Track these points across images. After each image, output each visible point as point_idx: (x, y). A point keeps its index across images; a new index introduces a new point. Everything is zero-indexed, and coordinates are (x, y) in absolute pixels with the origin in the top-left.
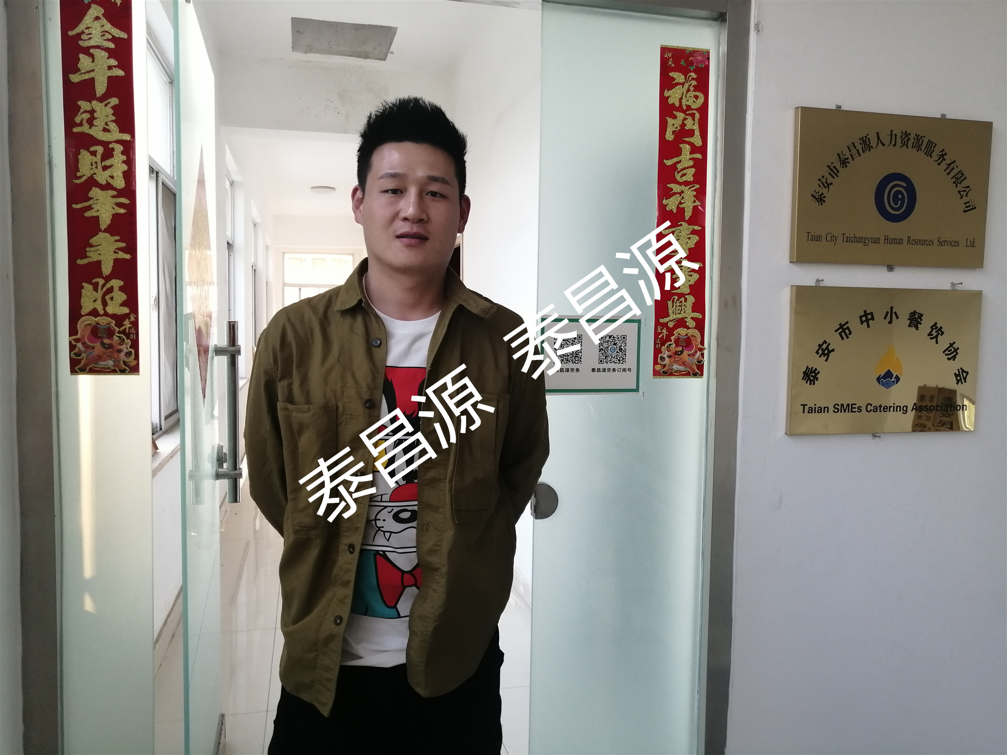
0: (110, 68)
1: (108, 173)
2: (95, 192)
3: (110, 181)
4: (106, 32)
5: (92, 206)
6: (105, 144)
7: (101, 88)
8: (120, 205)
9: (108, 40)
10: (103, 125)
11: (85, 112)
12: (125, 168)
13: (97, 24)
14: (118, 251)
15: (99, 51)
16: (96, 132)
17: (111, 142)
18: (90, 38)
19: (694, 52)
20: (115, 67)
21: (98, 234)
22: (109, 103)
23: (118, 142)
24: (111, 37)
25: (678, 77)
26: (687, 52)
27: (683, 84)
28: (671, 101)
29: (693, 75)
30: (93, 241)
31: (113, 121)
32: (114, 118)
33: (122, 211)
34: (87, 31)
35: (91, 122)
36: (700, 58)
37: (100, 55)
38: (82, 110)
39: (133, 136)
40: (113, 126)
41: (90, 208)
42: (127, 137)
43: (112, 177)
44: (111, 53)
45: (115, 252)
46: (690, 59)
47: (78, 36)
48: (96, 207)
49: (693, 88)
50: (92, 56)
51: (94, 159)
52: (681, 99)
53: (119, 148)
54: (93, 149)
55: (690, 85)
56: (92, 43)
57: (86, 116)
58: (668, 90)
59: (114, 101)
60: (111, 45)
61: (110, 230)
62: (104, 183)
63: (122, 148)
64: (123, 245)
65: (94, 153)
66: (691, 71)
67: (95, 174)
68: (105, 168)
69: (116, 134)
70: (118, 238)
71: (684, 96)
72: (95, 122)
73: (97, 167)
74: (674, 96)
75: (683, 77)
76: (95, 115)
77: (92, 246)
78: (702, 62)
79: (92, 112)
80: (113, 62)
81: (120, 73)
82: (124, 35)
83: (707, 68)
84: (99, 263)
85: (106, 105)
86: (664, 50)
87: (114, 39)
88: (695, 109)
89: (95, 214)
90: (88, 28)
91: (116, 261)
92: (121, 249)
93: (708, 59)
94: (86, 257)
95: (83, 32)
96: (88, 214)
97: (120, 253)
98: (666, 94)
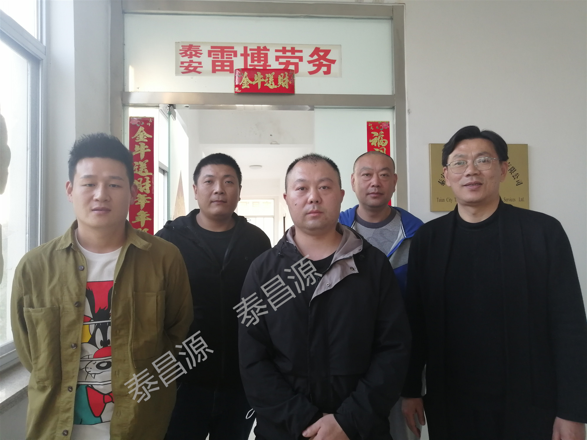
0: (146, 149)
1: (144, 188)
2: (139, 195)
3: (145, 191)
4: (145, 136)
5: (138, 201)
6: (143, 177)
7: (142, 156)
8: (148, 200)
9: (145, 139)
10: (142, 170)
11: (137, 166)
12: (150, 185)
13: (142, 133)
14: (147, 217)
15: (142, 143)
16: (140, 173)
17: (145, 176)
18: (139, 139)
19: (382, 123)
20: (147, 148)
21: (140, 211)
22: (145, 162)
23: (148, 176)
24: (146, 138)
25: (375, 134)
26: (379, 123)
27: (378, 137)
28: (372, 144)
29: (382, 132)
30: (138, 214)
31: (146, 168)
32: (146, 167)
33: (149, 202)
34: (138, 136)
35: (138, 169)
36: (385, 125)
37: (143, 145)
38: (135, 165)
39: (153, 173)
40: (146, 170)
41: (137, 201)
42: (151, 174)
43: (145, 189)
44: (146, 144)
45: (146, 218)
46: (380, 126)
47: (135, 139)
48: (139, 201)
49: (382, 138)
50: (140, 145)
51: (139, 183)
52: (377, 143)
53: (148, 178)
54: (139, 179)
55: (381, 137)
56: (140, 140)
57: (137, 167)
58: (371, 140)
59: (147, 161)
60: (147, 141)
61: (144, 209)
62: (142, 192)
63: (149, 178)
64: (149, 215)
65: (139, 181)
66: (381, 131)
67: (139, 188)
68: (143, 186)
69: (147, 173)
70: (147, 212)
71: (378, 142)
72: (140, 169)
73: (140, 186)
74: (374, 142)
75: (377, 133)
76: (140, 167)
77: (138, 216)
78: (386, 127)
79: (139, 166)
80: (147, 147)
81: (149, 150)
82: (151, 136)
83: (388, 129)
84: (140, 222)
85: (144, 163)
86: (368, 123)
87: (148, 138)
88: (384, 147)
89: (139, 204)
90: (139, 135)
91: (146, 221)
92: (148, 217)
93: (389, 125)
94: (135, 220)
95: (137, 137)
96: (136, 204)
97: (148, 218)
98: (370, 141)
